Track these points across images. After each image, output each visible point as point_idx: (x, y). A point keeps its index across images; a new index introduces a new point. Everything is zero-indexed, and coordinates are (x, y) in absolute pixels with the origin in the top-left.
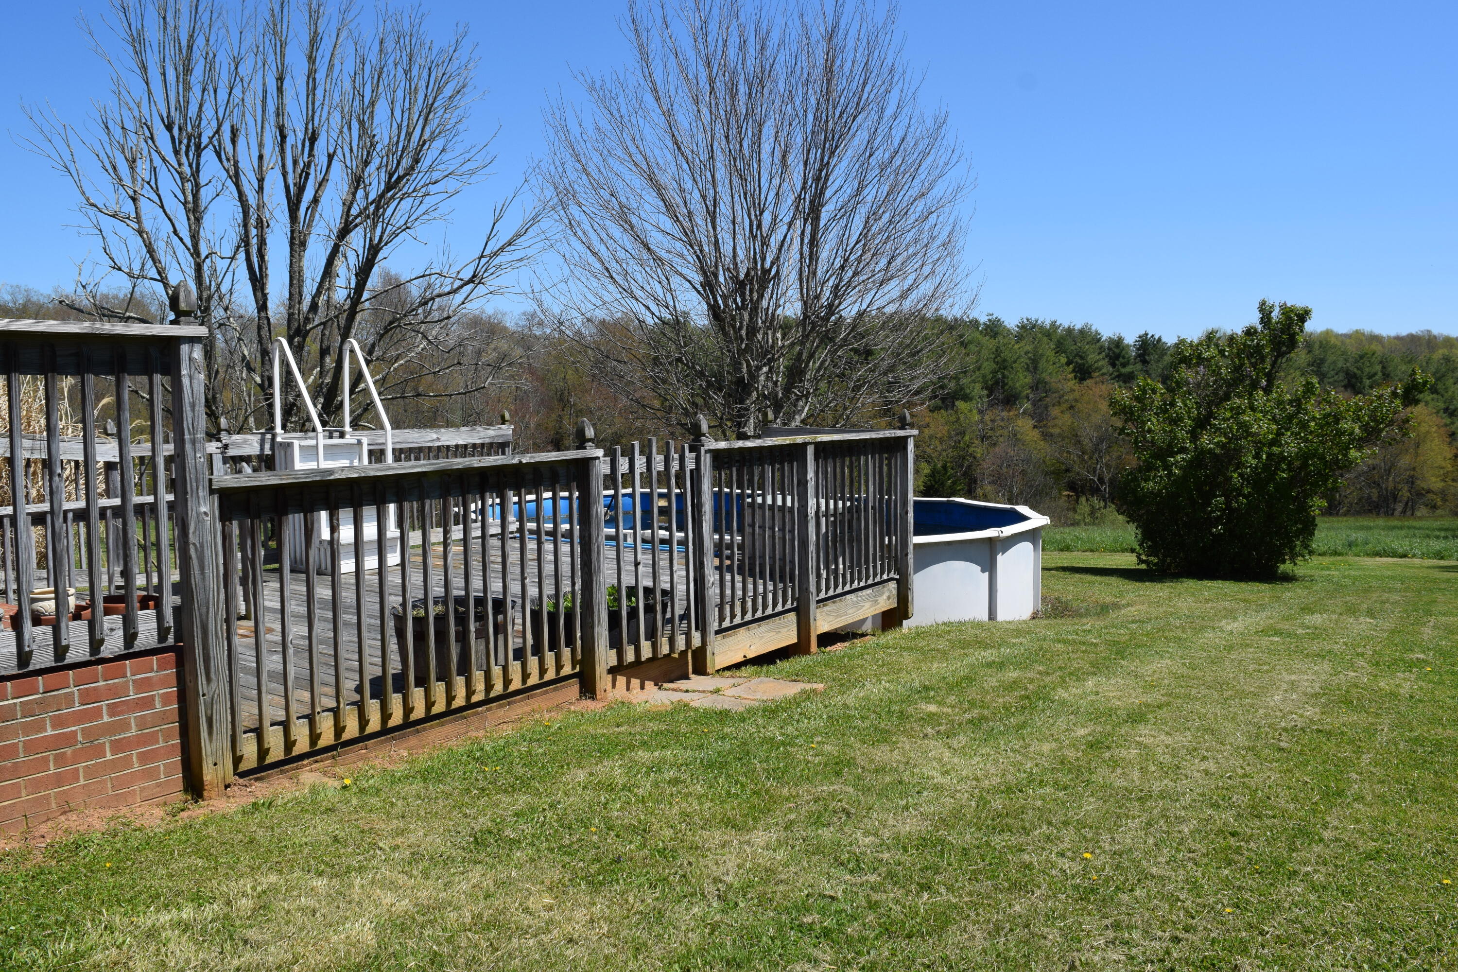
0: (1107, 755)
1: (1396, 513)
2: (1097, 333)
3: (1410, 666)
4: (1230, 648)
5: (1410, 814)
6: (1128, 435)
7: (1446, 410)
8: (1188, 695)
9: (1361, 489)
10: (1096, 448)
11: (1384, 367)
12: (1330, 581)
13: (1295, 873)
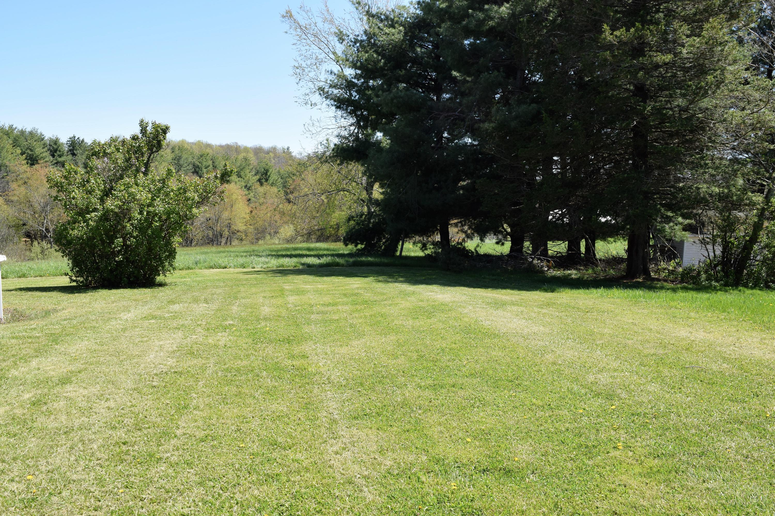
0: (44, 408)
1: (222, 244)
2: (42, 135)
3: (225, 329)
4: (124, 330)
5: (223, 411)
6: (60, 200)
7: (246, 186)
8: (99, 362)
9: (203, 231)
10: (43, 210)
11: (213, 162)
12: (185, 284)
13: (161, 458)
